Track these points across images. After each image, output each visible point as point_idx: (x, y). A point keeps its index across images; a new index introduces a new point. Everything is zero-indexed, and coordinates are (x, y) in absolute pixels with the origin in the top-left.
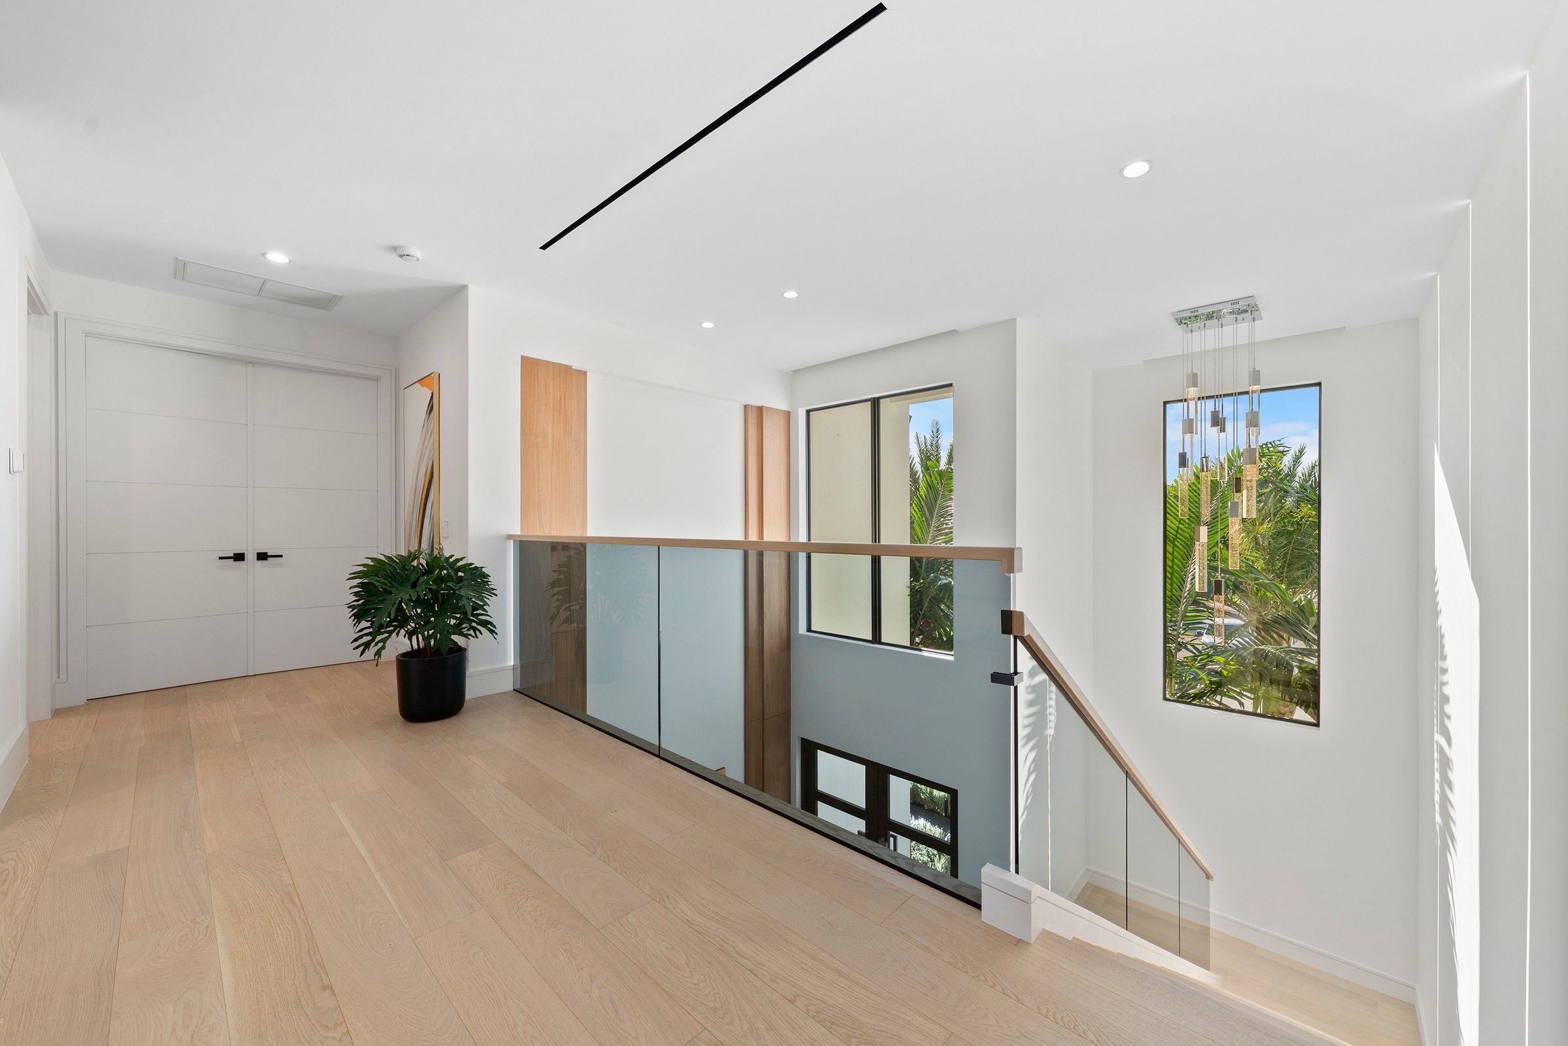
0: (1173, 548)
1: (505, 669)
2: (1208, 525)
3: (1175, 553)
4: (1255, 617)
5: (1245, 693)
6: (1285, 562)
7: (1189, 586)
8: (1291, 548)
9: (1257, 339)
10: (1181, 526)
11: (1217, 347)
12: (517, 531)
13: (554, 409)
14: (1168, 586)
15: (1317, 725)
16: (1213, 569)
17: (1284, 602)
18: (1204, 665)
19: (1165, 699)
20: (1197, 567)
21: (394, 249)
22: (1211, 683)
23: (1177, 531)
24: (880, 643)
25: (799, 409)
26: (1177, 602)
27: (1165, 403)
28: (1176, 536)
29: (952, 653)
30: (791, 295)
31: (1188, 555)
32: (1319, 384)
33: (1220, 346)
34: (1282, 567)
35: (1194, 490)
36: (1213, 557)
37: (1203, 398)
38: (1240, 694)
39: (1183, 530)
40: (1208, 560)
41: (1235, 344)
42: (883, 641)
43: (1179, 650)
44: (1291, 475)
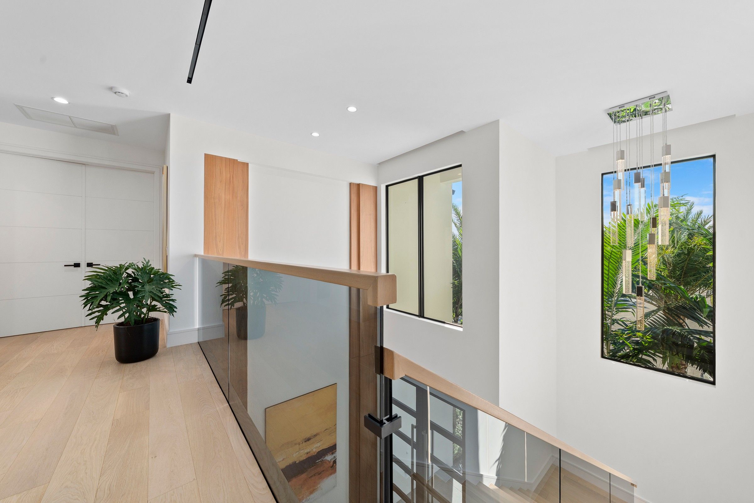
0: (609, 263)
1: (193, 330)
2: (631, 250)
3: (610, 266)
4: (662, 306)
5: (657, 354)
6: (682, 272)
7: (619, 286)
8: (686, 263)
9: (669, 128)
10: (614, 250)
11: (638, 136)
12: (201, 252)
13: (226, 184)
14: (605, 286)
15: (713, 383)
16: (635, 276)
17: (684, 296)
18: (630, 337)
19: (603, 356)
20: (624, 274)
21: (111, 89)
22: (634, 349)
23: (611, 253)
24: (423, 317)
25: (382, 185)
26: (612, 296)
27: (603, 174)
28: (610, 256)
29: (462, 326)
30: (352, 109)
31: (618, 268)
32: (714, 156)
33: (641, 136)
34: (681, 275)
35: (622, 228)
36: (635, 269)
37: (628, 170)
38: (654, 354)
39: (615, 253)
40: (632, 271)
41: (652, 133)
42: (425, 316)
43: (613, 324)
44: (685, 219)
